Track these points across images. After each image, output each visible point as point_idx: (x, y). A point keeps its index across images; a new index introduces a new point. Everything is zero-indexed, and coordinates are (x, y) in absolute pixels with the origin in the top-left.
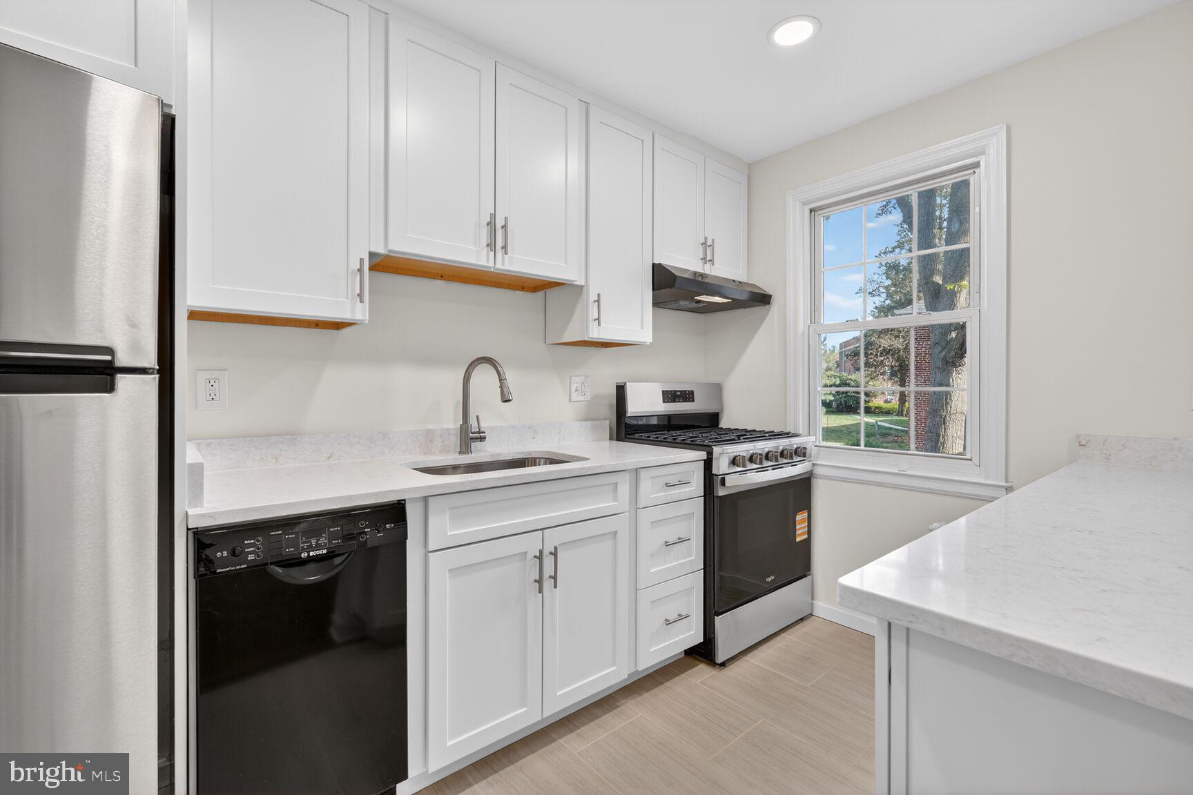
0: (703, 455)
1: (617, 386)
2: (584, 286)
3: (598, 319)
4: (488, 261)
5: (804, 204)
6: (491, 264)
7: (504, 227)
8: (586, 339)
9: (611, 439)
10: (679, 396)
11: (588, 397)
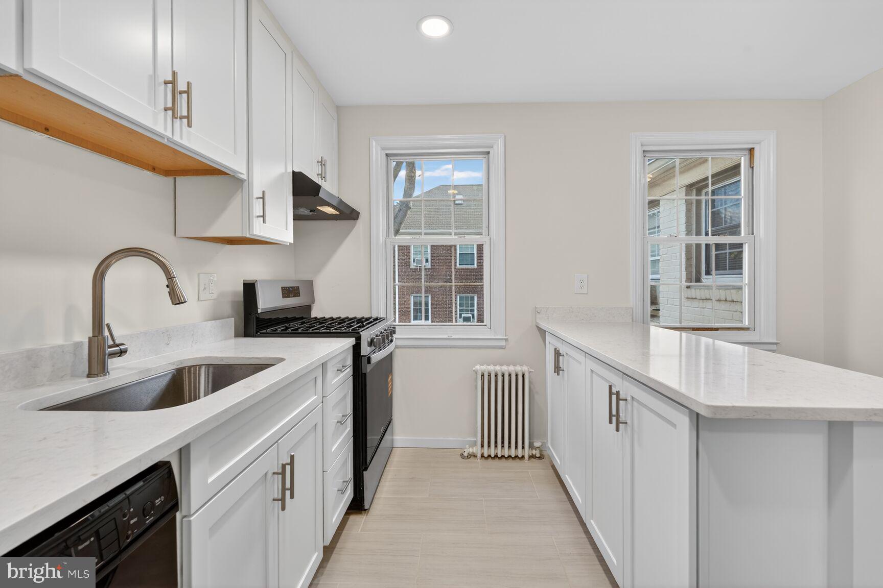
0: (351, 341)
1: (244, 284)
2: (246, 180)
3: (263, 216)
4: (165, 129)
5: (383, 149)
6: (169, 134)
7: (188, 92)
8: (248, 236)
9: (237, 335)
10: (291, 292)
11: (215, 296)
